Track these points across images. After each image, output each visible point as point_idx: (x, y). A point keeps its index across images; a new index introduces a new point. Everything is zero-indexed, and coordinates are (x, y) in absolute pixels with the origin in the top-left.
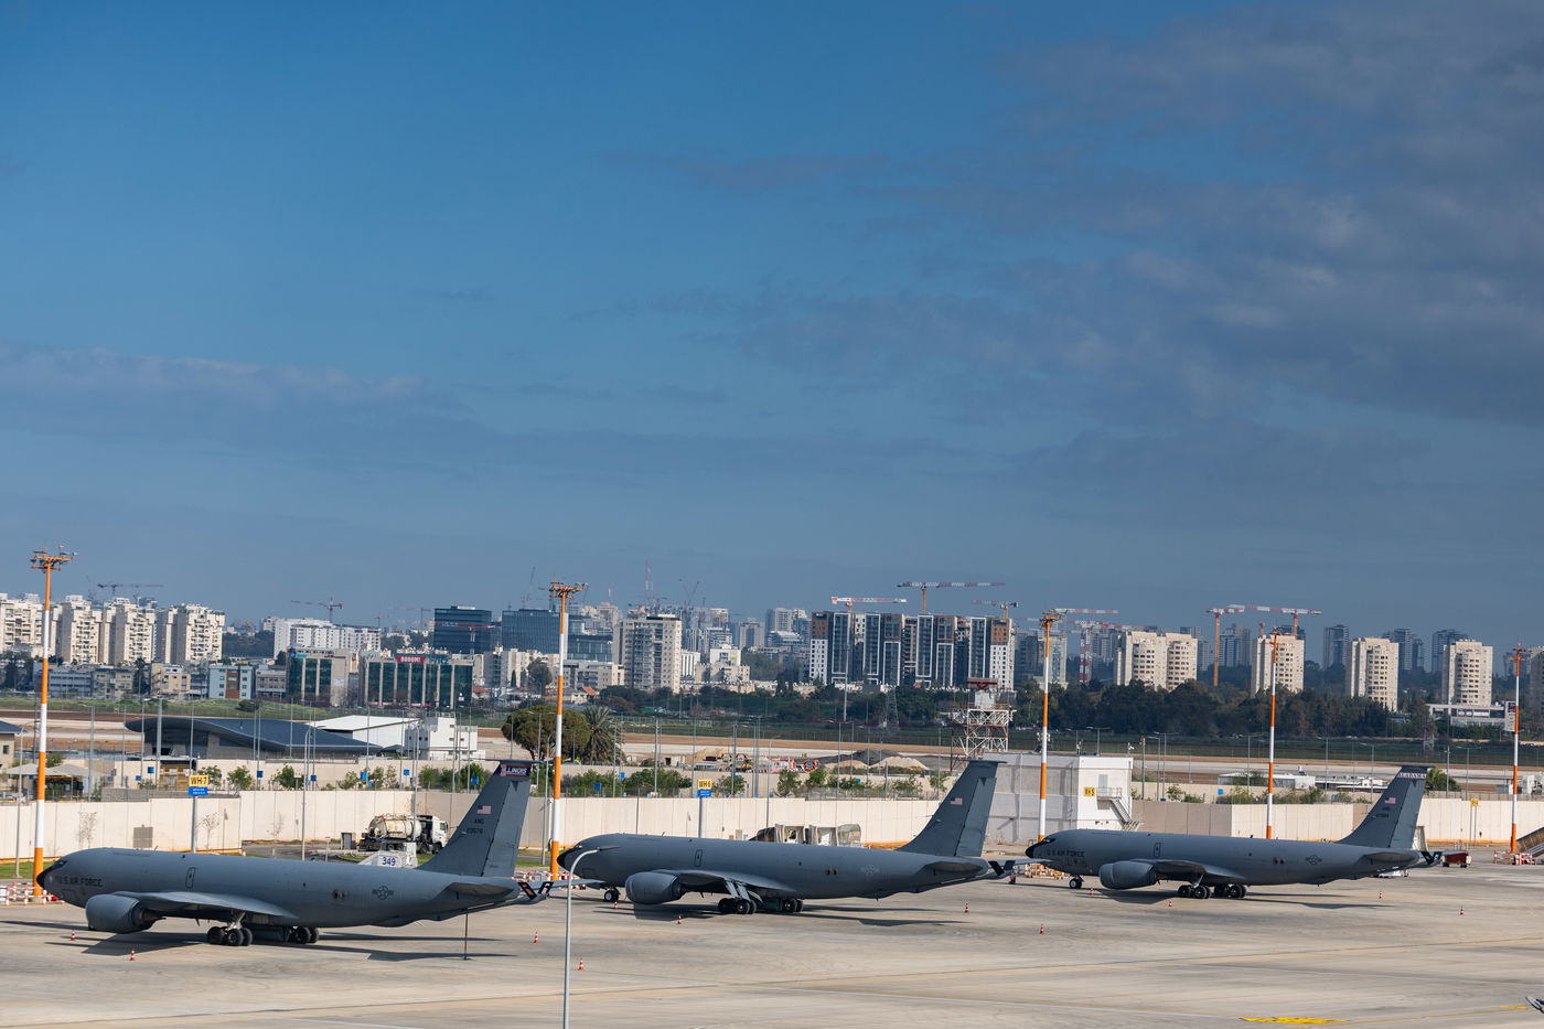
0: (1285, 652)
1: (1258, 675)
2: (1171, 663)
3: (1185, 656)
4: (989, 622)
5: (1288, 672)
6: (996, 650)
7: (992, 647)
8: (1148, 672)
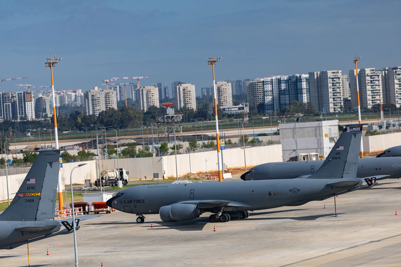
0: (151, 93)
1: (141, 103)
2: (107, 101)
3: (112, 98)
4: (24, 93)
5: (153, 101)
6: (28, 104)
7: (26, 103)
8: (98, 106)
